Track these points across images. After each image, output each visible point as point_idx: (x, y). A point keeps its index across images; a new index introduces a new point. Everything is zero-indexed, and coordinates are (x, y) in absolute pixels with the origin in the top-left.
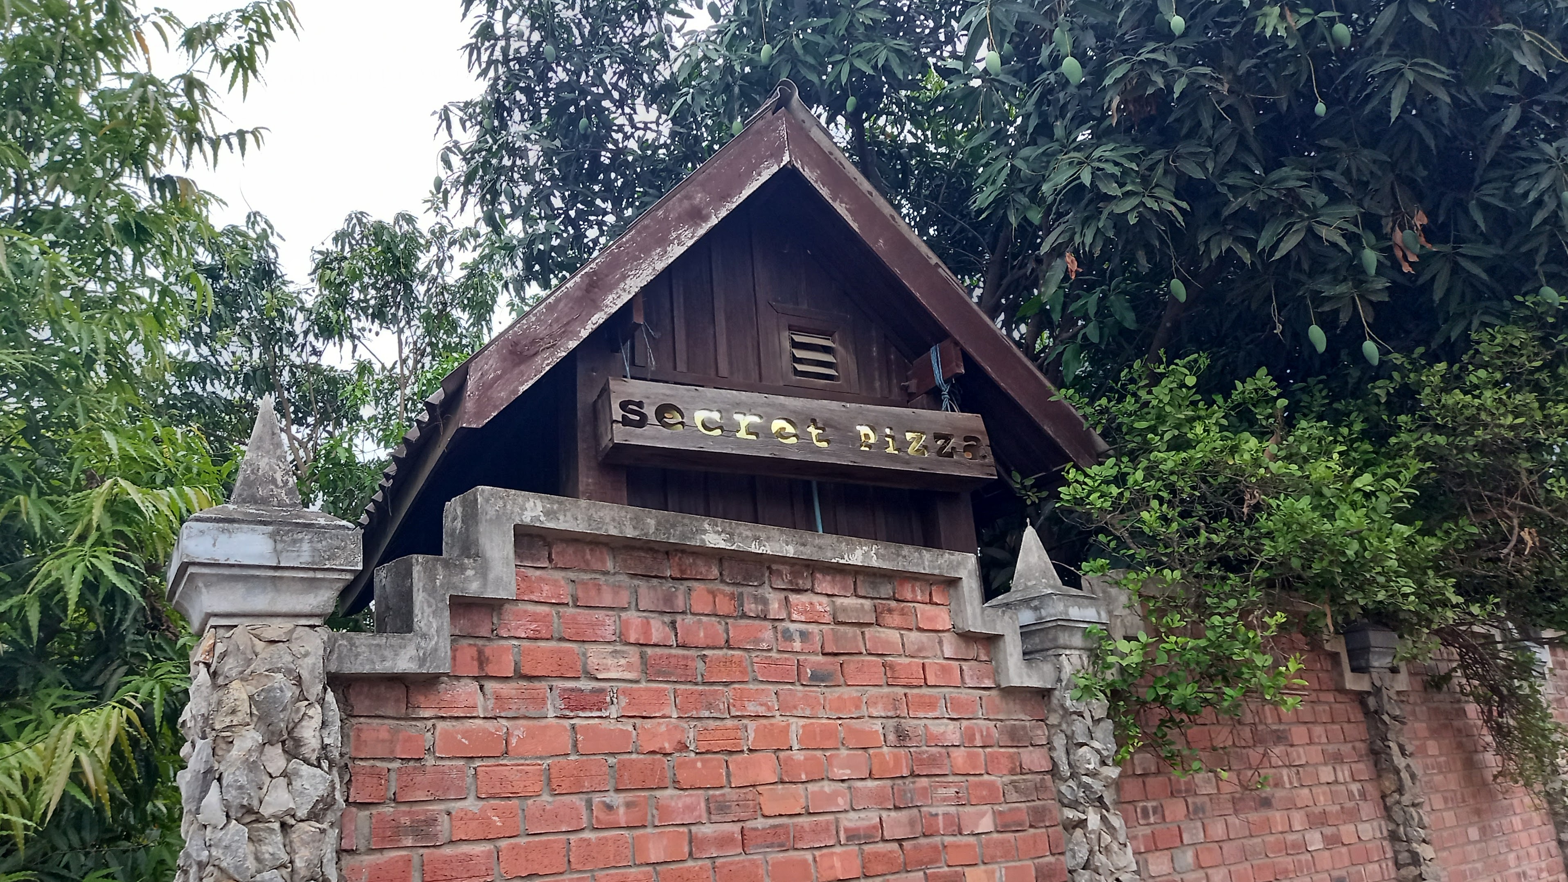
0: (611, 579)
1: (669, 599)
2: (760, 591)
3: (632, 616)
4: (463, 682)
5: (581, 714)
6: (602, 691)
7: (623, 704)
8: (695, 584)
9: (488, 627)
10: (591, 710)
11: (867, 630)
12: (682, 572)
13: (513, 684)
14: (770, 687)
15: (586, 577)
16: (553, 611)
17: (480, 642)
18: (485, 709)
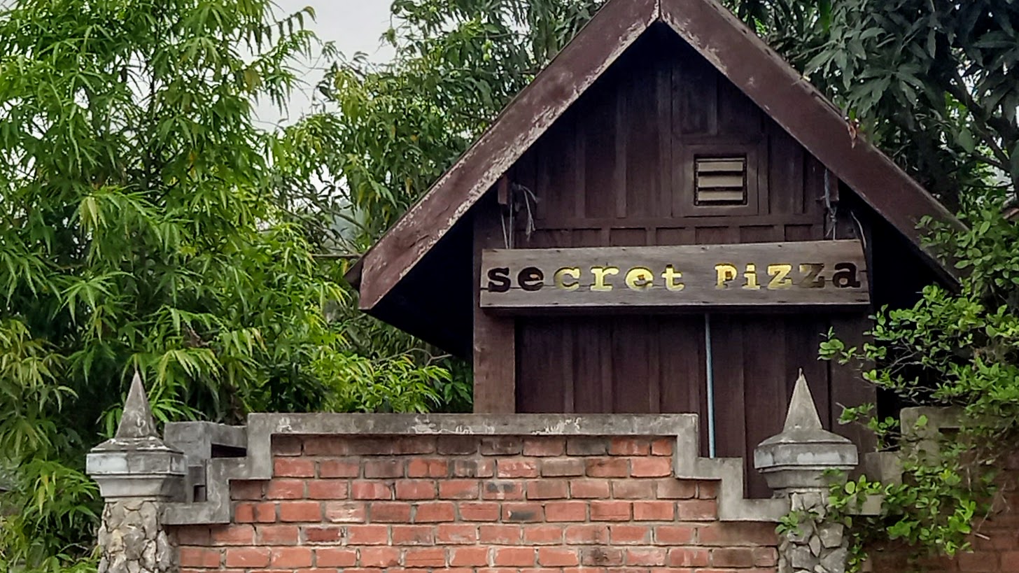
0: (345, 459)
1: (390, 469)
2: (471, 458)
3: (361, 482)
4: (243, 525)
5: (320, 543)
6: (335, 529)
7: (350, 537)
8: (413, 458)
9: (259, 494)
10: (327, 542)
11: (572, 481)
12: (402, 450)
13: (276, 526)
14: (473, 524)
15: (327, 459)
16: (304, 482)
17: (254, 503)
18: (257, 541)
